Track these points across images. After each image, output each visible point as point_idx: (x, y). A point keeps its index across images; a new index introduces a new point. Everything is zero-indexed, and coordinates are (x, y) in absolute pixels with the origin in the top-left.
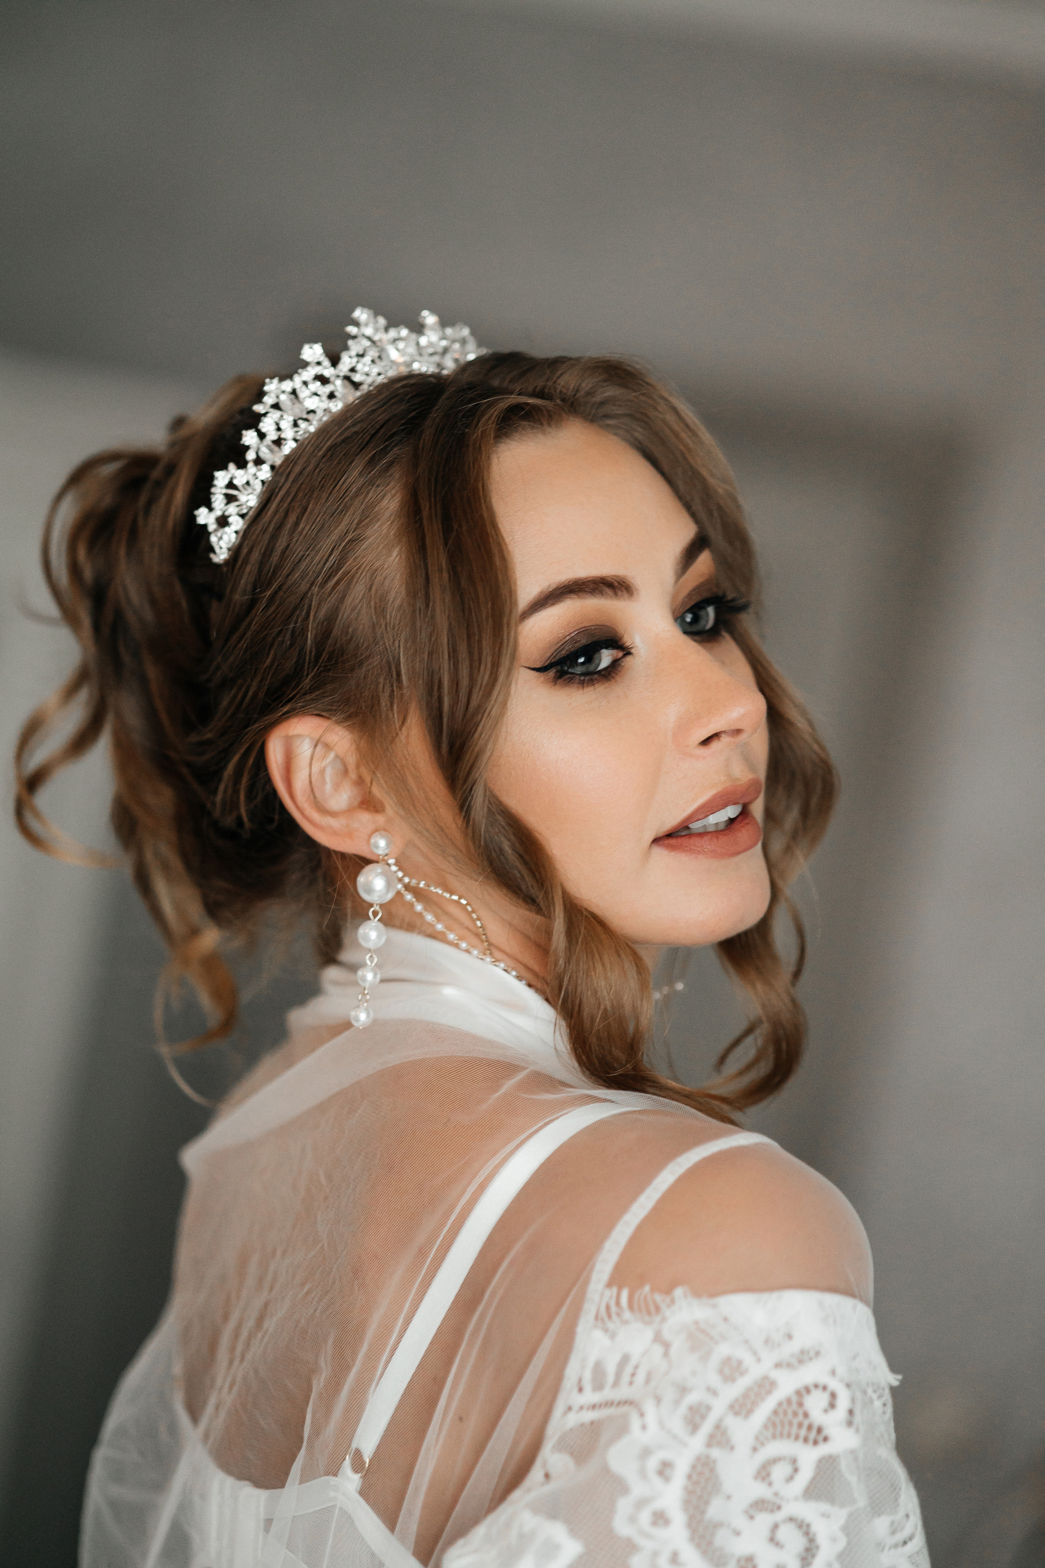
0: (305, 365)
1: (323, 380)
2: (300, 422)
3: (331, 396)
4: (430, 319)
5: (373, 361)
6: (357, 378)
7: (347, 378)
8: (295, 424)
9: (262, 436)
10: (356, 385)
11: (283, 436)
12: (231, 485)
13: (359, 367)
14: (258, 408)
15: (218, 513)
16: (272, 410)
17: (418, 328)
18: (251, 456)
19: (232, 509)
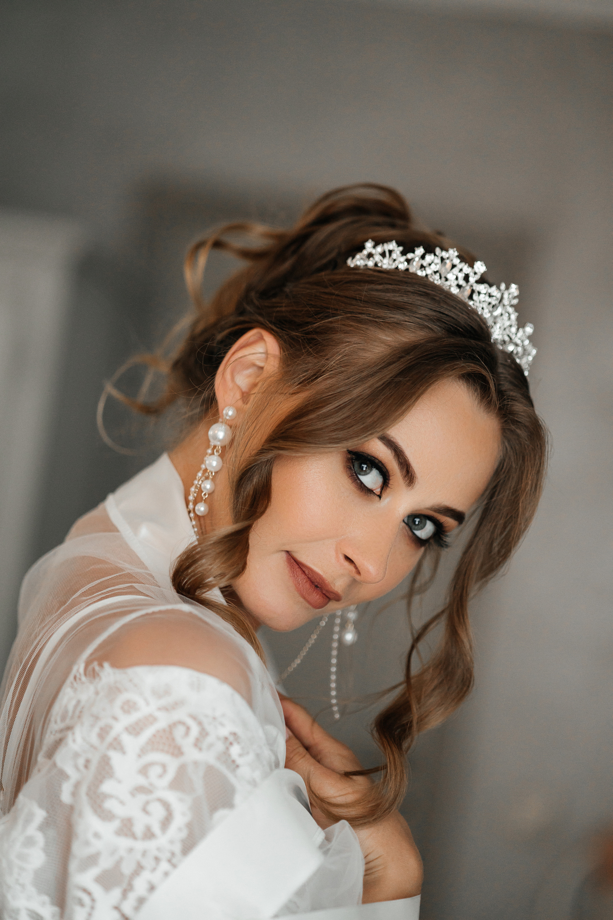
0: (472, 266)
1: (466, 278)
2: (438, 274)
3: (459, 286)
4: (529, 330)
5: (490, 304)
6: (475, 297)
7: (473, 291)
8: (435, 272)
9: (423, 257)
10: (471, 297)
11: (427, 269)
12: (390, 252)
13: (482, 296)
14: (438, 250)
15: (374, 251)
16: (440, 258)
17: (521, 324)
18: (410, 256)
19: (378, 258)
